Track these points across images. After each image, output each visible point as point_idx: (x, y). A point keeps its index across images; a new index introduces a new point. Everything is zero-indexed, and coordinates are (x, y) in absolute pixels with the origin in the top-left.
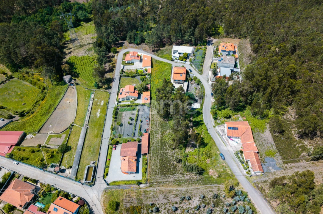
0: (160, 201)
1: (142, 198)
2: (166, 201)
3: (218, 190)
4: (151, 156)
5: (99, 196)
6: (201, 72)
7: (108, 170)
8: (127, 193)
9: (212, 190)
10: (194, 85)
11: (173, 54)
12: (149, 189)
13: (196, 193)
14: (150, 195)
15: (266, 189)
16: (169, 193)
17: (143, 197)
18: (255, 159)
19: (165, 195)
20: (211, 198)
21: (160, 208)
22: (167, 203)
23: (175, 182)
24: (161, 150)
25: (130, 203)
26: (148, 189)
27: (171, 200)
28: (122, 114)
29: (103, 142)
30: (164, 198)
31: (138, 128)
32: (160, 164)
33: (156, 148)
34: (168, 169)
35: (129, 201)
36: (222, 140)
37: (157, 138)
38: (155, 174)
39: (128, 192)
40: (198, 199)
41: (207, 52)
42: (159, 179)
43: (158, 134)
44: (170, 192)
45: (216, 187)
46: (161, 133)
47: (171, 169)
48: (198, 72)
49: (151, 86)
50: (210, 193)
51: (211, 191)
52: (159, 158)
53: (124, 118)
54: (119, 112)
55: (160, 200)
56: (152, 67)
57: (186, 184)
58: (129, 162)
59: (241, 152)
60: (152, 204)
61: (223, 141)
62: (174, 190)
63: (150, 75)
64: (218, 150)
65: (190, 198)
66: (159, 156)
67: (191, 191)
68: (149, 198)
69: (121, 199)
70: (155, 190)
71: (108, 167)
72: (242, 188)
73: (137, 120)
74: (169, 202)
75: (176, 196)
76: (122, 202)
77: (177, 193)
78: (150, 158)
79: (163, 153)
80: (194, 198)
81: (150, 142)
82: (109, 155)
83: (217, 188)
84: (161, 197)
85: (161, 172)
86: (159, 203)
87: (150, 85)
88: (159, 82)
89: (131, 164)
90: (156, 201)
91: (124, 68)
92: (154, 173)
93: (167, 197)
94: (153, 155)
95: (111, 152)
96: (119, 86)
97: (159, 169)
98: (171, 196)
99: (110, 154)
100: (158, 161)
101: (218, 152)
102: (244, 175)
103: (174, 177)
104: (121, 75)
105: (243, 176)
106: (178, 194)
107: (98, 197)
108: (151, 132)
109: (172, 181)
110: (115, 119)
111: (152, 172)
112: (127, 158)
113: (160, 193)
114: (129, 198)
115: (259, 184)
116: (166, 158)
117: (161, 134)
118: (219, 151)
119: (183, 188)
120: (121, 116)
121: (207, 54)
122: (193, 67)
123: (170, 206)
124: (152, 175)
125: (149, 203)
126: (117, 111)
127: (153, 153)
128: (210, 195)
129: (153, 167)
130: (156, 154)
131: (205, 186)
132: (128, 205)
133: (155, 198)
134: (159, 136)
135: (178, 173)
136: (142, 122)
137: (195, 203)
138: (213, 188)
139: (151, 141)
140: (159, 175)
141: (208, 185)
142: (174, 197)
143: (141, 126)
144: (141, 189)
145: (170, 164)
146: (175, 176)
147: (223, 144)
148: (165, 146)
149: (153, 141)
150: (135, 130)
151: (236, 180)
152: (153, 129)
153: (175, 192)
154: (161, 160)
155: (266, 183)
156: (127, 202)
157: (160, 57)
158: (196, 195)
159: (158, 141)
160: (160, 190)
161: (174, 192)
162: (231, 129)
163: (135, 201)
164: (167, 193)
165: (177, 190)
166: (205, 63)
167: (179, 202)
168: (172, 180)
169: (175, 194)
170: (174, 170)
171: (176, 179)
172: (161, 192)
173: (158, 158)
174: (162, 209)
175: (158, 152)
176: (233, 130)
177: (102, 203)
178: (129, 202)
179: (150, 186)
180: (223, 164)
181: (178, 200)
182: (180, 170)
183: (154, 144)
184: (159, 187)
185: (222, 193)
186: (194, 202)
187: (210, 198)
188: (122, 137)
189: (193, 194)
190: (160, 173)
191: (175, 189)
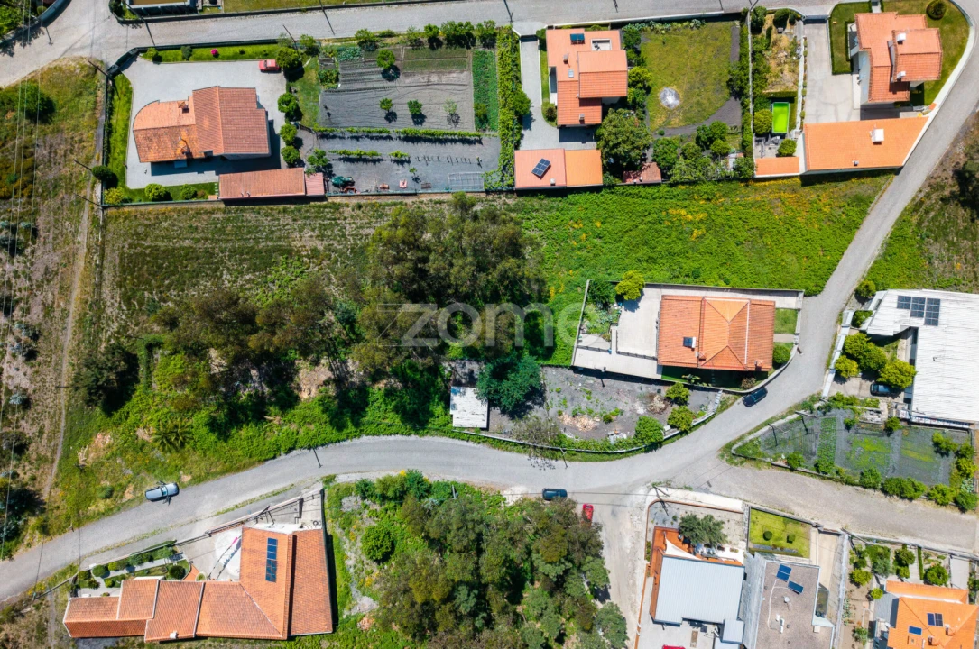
0: (44, 256)
1: (61, 195)
2: (38, 276)
3: (39, 458)
4: (212, 212)
5: (82, 48)
6: (739, 453)
7: (175, 60)
8: (81, 141)
9: (45, 436)
10: (641, 411)
11: (901, 298)
12: (85, 217)
13: (43, 381)
14: (67, 223)
15: (15, 627)
16: (61, 288)
17: (63, 198)
18: (117, 619)
19: (57, 274)
20: (21, 430)
21: (21, 258)
22: (30, 280)
23: (97, 305)
24: (234, 252)
25: (46, 160)
26: (85, 215)
27: (38, 293)
28: (461, 66)
29: (310, 15)
30: (47, 268)
31: (365, 147)
32: (174, 249)
33: (249, 232)
34: (148, 282)
35: (56, 153)
36: (251, 501)
37: (296, 234)
38: (138, 234)
39: (85, 144)
40: (25, 383)
41: (921, 505)
42: (114, 251)
43: (321, 237)
44: (65, 290)
45: (54, 452)
46: (321, 248)
47: (146, 294)
48: (741, 438)
49: (649, 185)
50: (35, 429)
51: (41, 432)
52: (200, 245)
53: (434, 78)
54: (470, 53)
55: (46, 257)
56: (809, 180)
57: (82, 346)
58: (173, 131)
59: (178, 573)
60: (35, 232)
61: (244, 504)
62: (68, 302)
63: (743, 177)
64: (198, 480)
65: (31, 355)
66: (208, 245)
67: (53, 363)
68: (57, 221)
69: (64, 125)
70: (79, 239)
71: (187, 58)
72: (29, 545)
73: (411, 139)
74: (34, 287)
75: (48, 310)
76: (52, 132)
77: (57, 313)
78: (207, 212)
79: (221, 261)
80: (30, 371)
81: (281, 207)
82: (237, 49)
83: (49, 455)
84: (55, 258)
85: (143, 254)
86: (39, 253)
87: (658, 178)
88: (687, 228)
89: (166, 138)
90: (44, 243)
91: (808, 21)
92: (141, 229)
93: (48, 281)
94: (215, 222)
95: (252, 57)
96: (661, 21)
97: (156, 249)
98: (50, 295)
99: (242, 53)
100: (187, 243)
101: (186, 479)
102: (80, 559)
103: (116, 305)
104: (749, 18)
105: (76, 556)
106: (52, 318)
107: (78, 45)
108: (336, 207)
109: (100, 294)
110: (425, 40)
111: (147, 222)
112: (189, 119)
113: (66, 256)
114: (66, 151)
115: (37, 608)
116: (196, 274)
117: (314, 250)
118: (190, 483)
119: (70, 336)
120: (442, 65)
121: (901, 505)
122: (791, 412)
123: (20, 290)
124: (135, 223)
125: (41, 222)
126: (478, 43)
127: (228, 219)
128: (28, 429)
129: (165, 224)
130: (222, 232)
131: (64, 412)
132: (41, 152)
133: (55, 239)
134: (306, 240)
135: (130, 316)
136: (401, 161)
137: (13, 372)
138: (49, 440)
139: (285, 211)
140: (130, 246)
141: (63, 424)
142: (44, 304)
143: (375, 161)
144: (89, 190)
145: (168, 287)
146: (120, 307)
147: (231, 504)
148: (254, 269)
149: (284, 219)
150: (357, 138)
151: (61, 530)
152: (347, 212)
153: (59, 306)
154: (190, 254)
155: (35, 634)
156: (51, 147)
157: (901, 222)
158: (38, 379)
159: (280, 238)
160: (74, 255)
161: (62, 304)
162: (270, 548)
163: (51, 175)
164: (62, 278)
165: (65, 313)
166: (814, 483)
167: (27, 319)
168: (104, 296)
169: (55, 306)
170: (141, 304)
171: (109, 310)
172: (69, 259)
173: (198, 241)
174: (18, 264)
175: (227, 241)
176: (264, 559)
177: (55, 64)
178: (52, 155)
179: (94, 219)
180: (131, 488)
181: (36, 315)
182: (137, 325)
183: (266, 223)
184: (85, 250)
185: (27, 468)
186: (18, 370)
187: (17, 427)
188: (323, 88)
189: (44, 369)
190: (139, 250)
191: (73, 308)
